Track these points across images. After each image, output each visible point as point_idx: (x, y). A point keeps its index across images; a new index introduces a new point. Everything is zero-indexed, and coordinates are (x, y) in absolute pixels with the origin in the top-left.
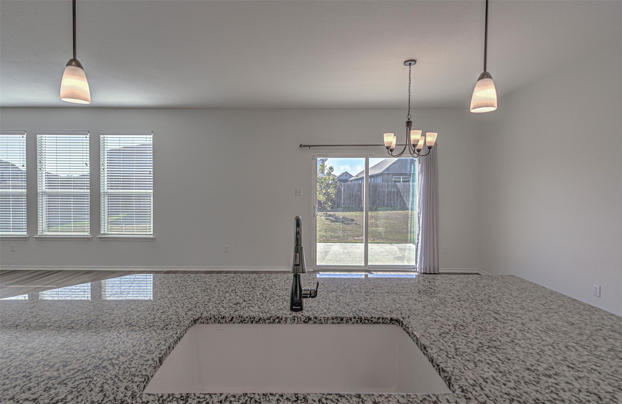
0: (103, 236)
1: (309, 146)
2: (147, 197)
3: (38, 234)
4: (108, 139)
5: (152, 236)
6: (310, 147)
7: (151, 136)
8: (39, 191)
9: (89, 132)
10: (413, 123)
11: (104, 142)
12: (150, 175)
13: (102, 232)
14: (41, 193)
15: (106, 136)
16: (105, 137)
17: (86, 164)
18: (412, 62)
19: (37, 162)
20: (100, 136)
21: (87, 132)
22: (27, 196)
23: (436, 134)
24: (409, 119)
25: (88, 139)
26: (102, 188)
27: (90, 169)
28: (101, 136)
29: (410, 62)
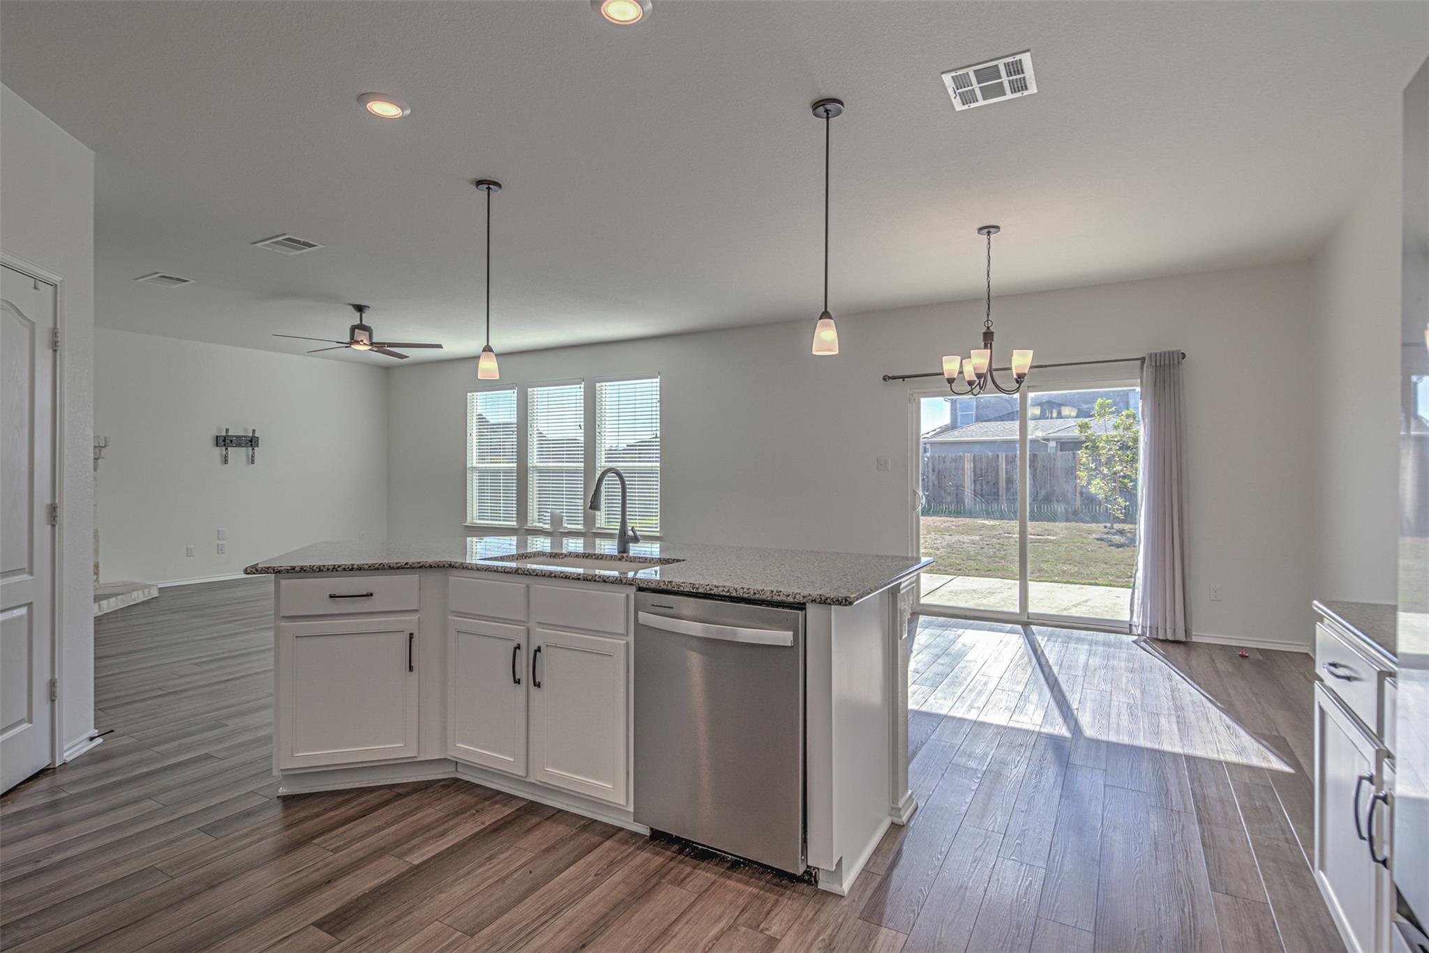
0: (600, 531)
1: (903, 378)
2: (653, 473)
3: (528, 525)
4: (607, 388)
5: (658, 534)
6: (906, 379)
7: (658, 380)
8: (529, 465)
9: (583, 380)
10: (995, 334)
11: (602, 393)
12: (656, 440)
13: (598, 525)
14: (532, 469)
15: (604, 384)
16: (602, 386)
17: (580, 426)
18: (992, 230)
19: (527, 425)
20: (595, 385)
21: (581, 380)
22: (517, 473)
23: (1031, 352)
24: (988, 328)
25: (582, 390)
26: (597, 461)
27: (584, 433)
28: (598, 384)
29: (988, 230)
